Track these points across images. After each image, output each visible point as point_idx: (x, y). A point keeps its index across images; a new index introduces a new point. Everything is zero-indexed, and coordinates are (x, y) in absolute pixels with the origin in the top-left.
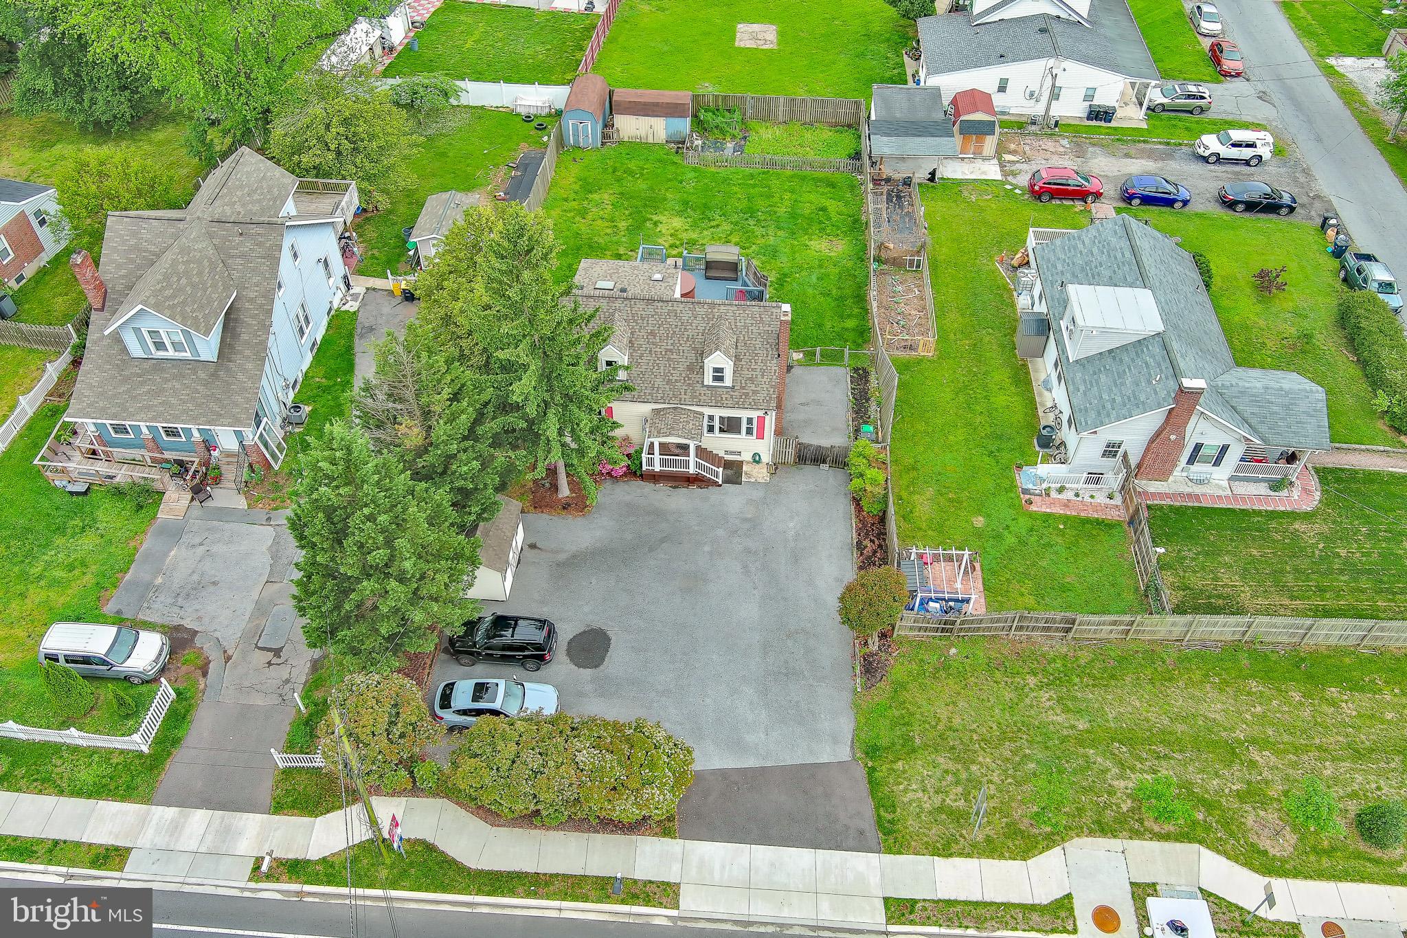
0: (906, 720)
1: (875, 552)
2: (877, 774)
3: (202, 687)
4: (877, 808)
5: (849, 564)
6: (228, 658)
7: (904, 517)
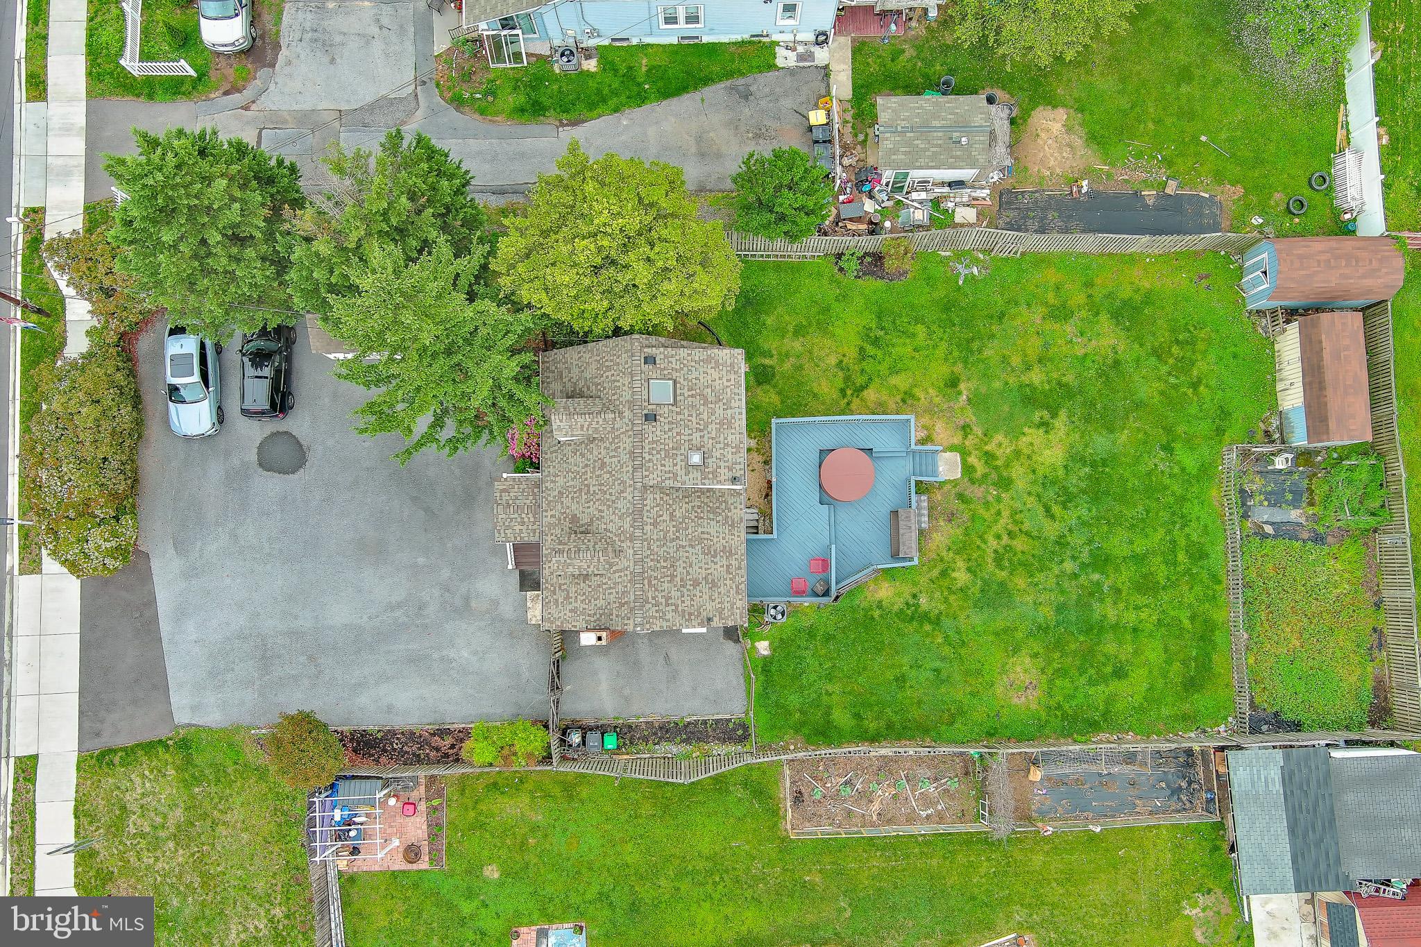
0: (223, 780)
1: (438, 749)
2: (161, 750)
3: (213, 96)
4: (125, 749)
5: (415, 720)
6: (246, 108)
7: (495, 784)
